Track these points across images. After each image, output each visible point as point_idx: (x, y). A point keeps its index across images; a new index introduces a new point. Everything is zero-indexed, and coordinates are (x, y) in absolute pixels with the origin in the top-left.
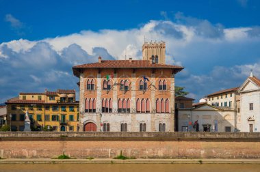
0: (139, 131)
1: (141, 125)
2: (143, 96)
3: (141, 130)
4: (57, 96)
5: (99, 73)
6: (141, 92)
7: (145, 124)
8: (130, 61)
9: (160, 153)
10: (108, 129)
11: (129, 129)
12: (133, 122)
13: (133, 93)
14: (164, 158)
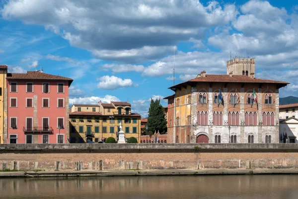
0: (247, 142)
1: (249, 136)
2: (251, 110)
3: (249, 141)
4: (114, 108)
5: (211, 87)
6: (249, 106)
7: (253, 136)
8: (231, 76)
9: (285, 164)
10: (219, 141)
11: (239, 141)
12: (242, 134)
13: (242, 107)
14: (288, 167)
